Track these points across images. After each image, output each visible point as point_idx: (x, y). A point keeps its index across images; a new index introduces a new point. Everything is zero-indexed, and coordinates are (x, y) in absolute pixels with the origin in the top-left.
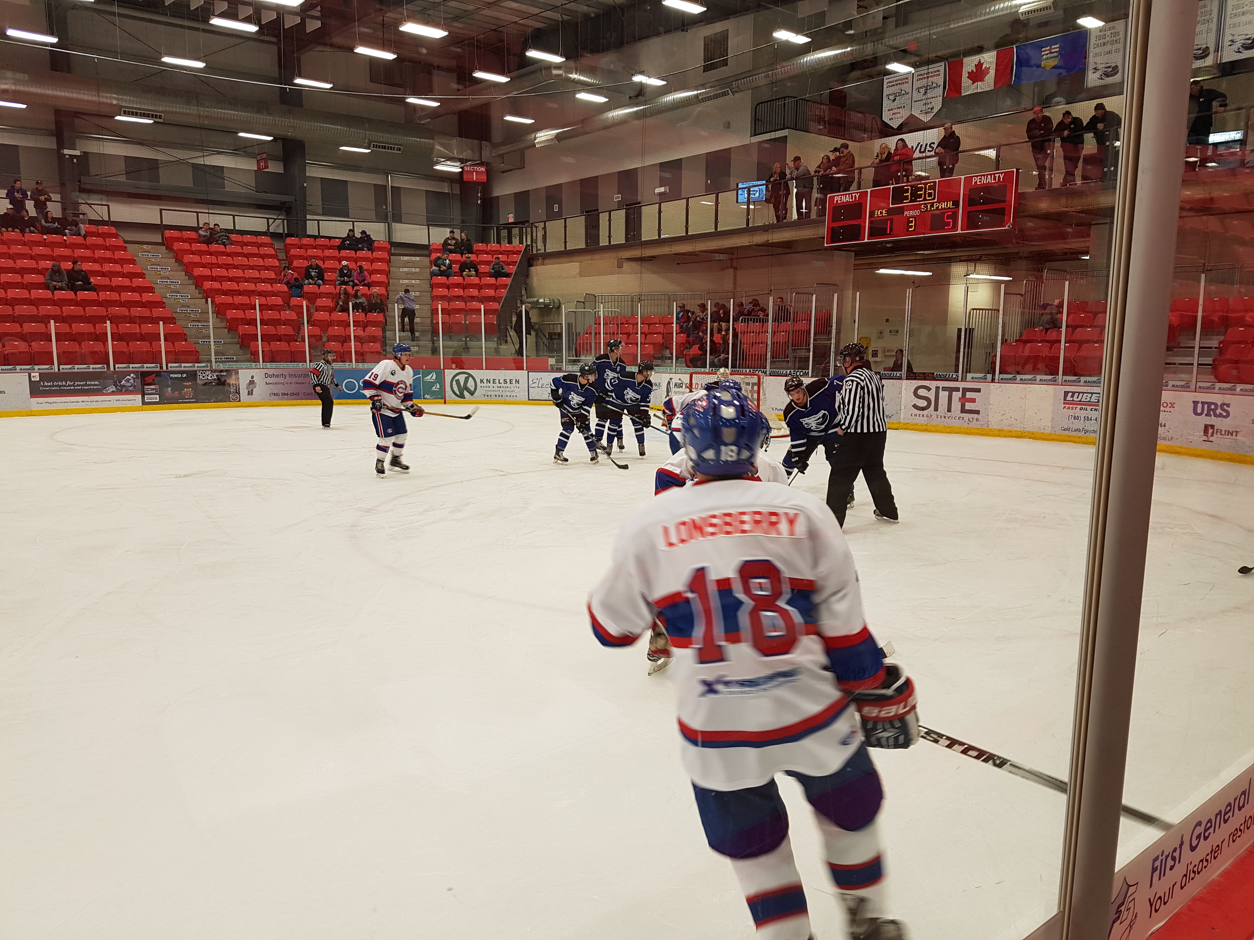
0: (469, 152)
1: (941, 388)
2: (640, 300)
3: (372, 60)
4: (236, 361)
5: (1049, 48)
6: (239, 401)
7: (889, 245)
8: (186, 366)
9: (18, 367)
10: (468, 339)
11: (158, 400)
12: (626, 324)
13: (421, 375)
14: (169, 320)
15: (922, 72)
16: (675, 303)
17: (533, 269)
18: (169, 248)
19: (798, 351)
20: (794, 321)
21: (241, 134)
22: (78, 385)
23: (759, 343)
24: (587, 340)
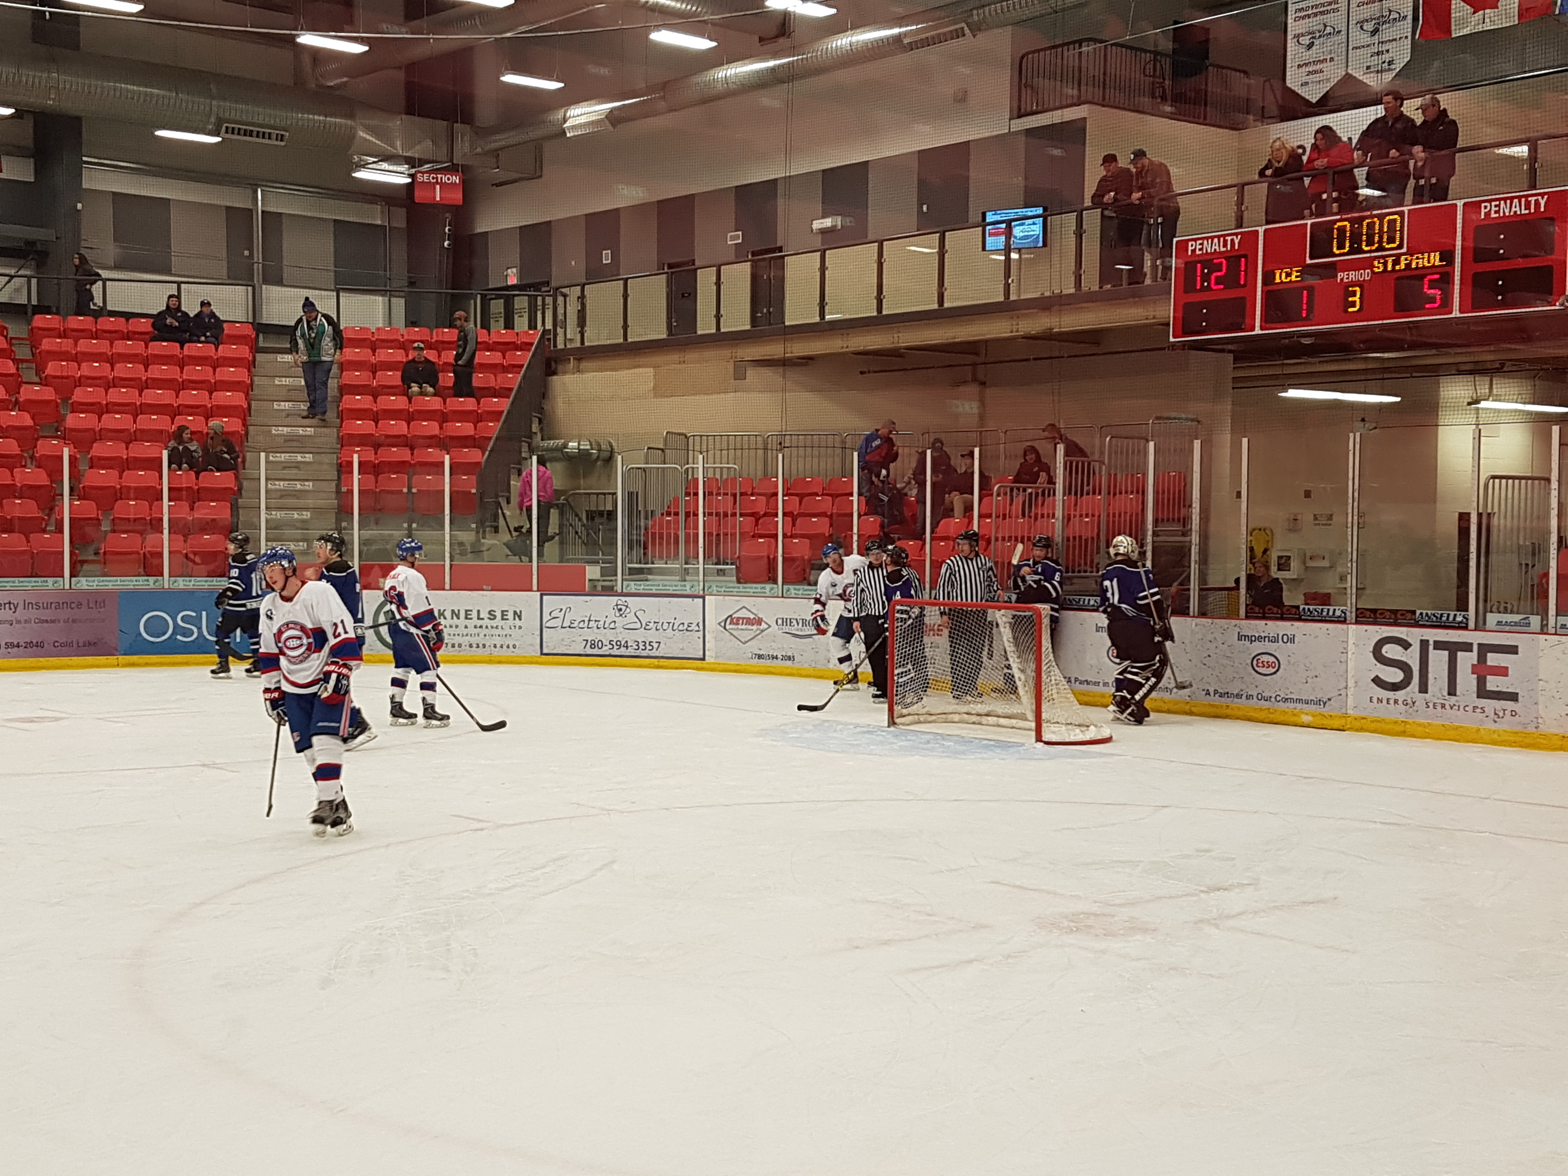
0: (430, 148)
1: (1431, 643)
2: (782, 447)
7: (1306, 341)
10: (417, 526)
12: (752, 495)
16: (855, 453)
17: (557, 381)
20: (1109, 493)
24: (668, 528)
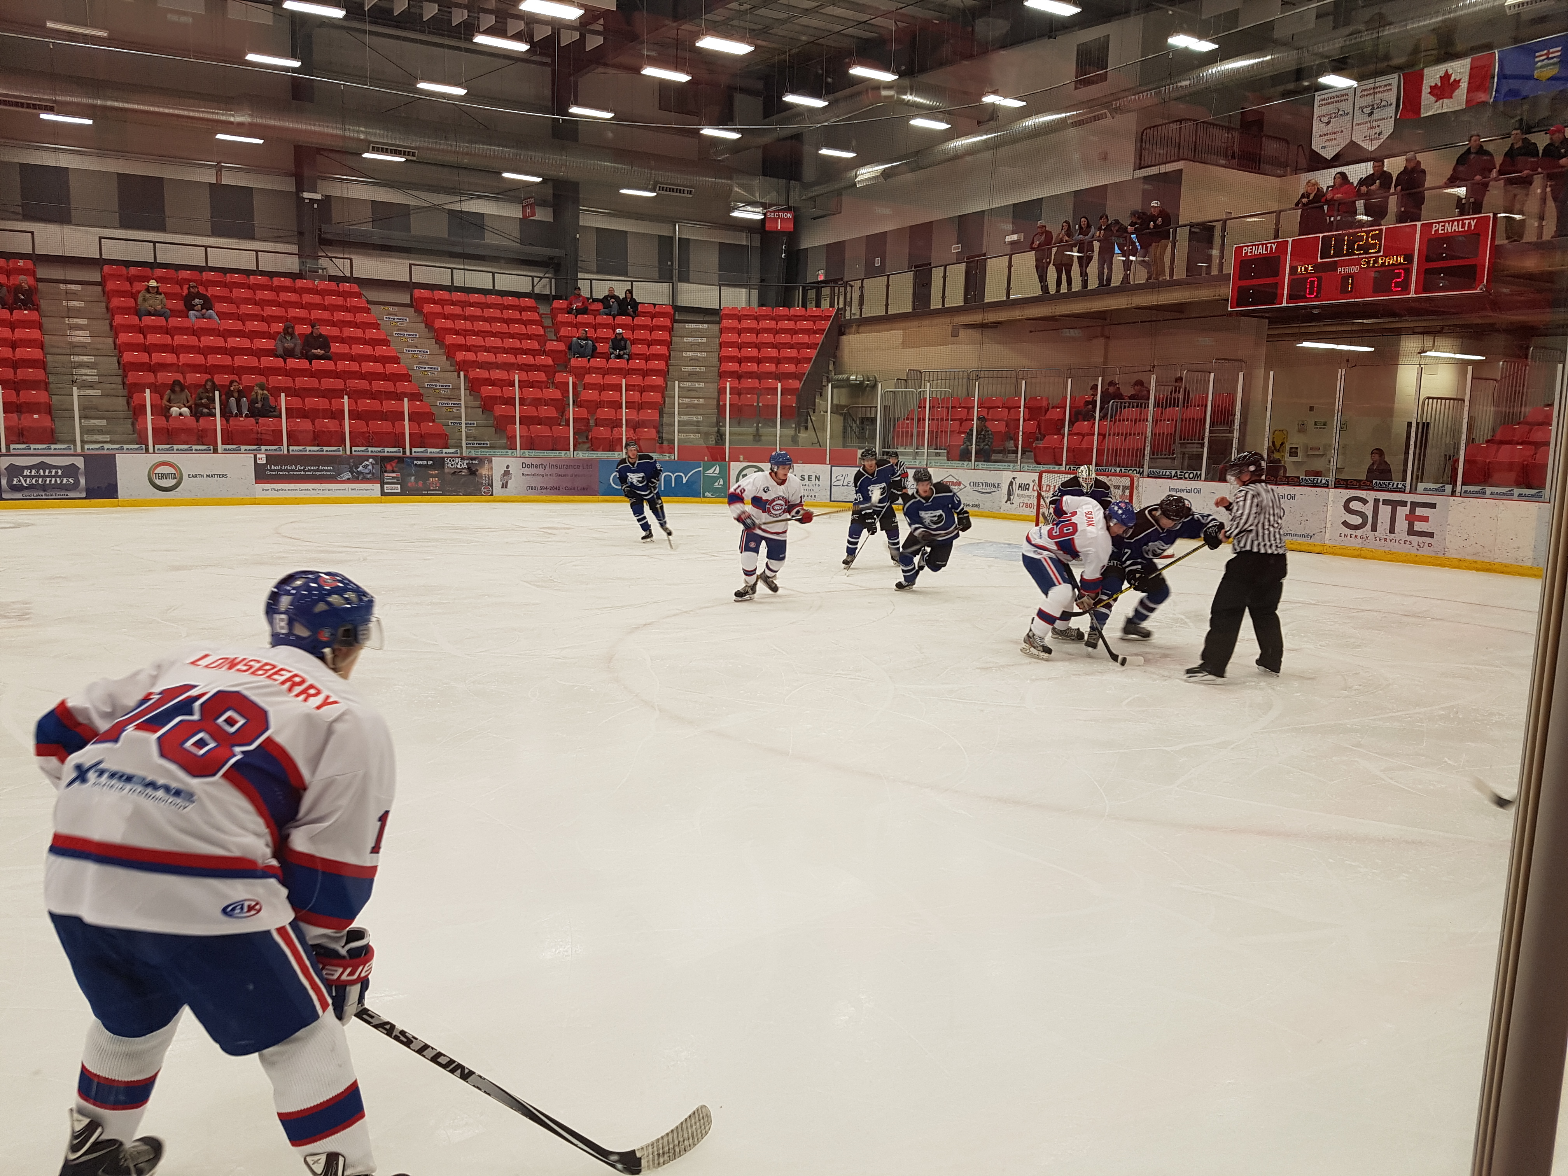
0: (774, 194)
1: (1381, 500)
2: (978, 377)
3: (663, 85)
4: (490, 448)
5: (1545, 52)
6: (492, 495)
7: (1315, 311)
8: (432, 452)
9: (243, 447)
10: (760, 425)
11: (399, 491)
12: (959, 407)
13: (701, 469)
14: (415, 397)
15: (1368, 87)
16: (1024, 382)
17: (844, 338)
18: (419, 310)
19: (1188, 445)
20: (1184, 406)
21: (506, 175)
22: (309, 471)
23: (1134, 434)
24: (907, 427)
